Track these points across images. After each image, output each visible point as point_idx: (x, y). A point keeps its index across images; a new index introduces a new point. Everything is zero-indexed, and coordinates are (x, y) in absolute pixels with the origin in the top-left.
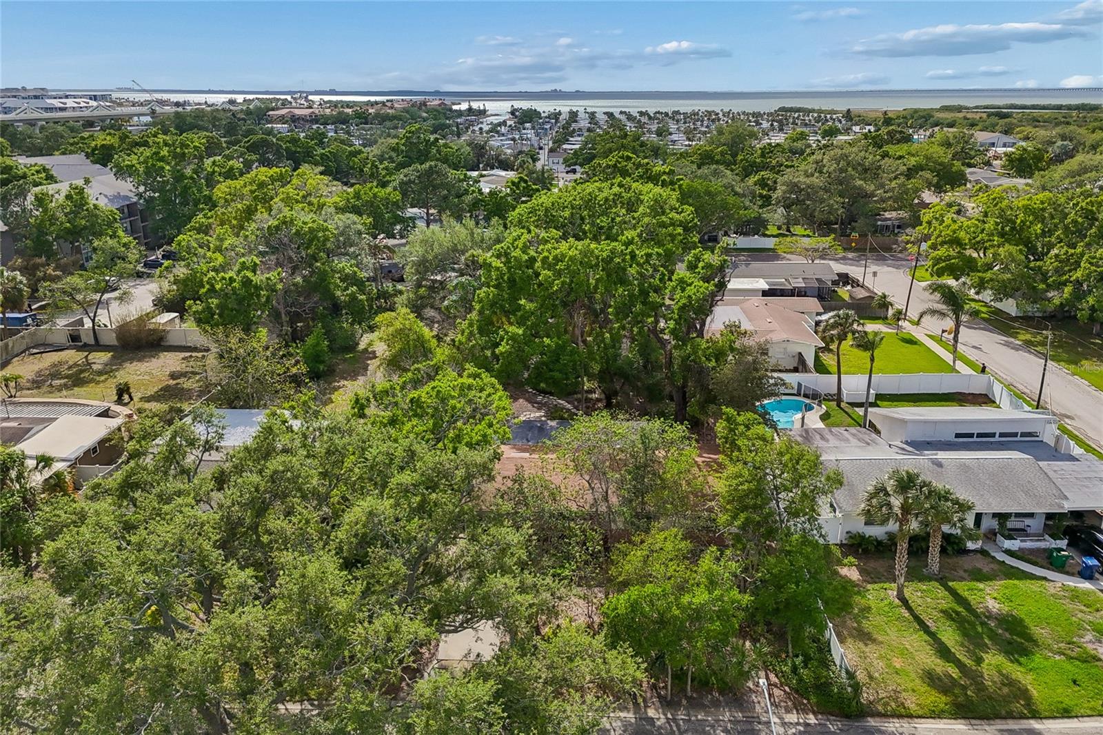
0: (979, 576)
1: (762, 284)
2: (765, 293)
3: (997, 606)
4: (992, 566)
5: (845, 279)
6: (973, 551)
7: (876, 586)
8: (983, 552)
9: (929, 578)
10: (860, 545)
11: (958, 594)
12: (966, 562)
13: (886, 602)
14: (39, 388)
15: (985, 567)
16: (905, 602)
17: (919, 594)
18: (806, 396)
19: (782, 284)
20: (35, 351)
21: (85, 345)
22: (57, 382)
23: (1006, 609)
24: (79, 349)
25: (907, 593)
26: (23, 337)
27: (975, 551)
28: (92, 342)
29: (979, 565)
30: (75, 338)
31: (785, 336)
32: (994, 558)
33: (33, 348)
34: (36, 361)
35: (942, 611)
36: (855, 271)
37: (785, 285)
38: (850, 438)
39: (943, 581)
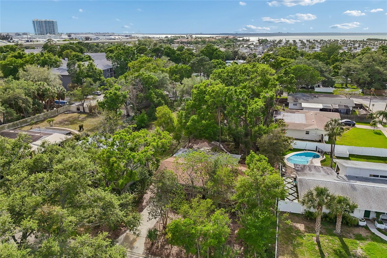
0: (359, 238)
1: (321, 106)
2: (321, 110)
3: (361, 252)
4: (368, 234)
6: (362, 226)
7: (309, 234)
8: (366, 227)
9: (335, 235)
10: (308, 216)
11: (345, 244)
12: (357, 231)
13: (310, 242)
14: (60, 124)
15: (363, 233)
16: (318, 243)
17: (327, 241)
18: (319, 152)
19: (329, 106)
20: (66, 113)
21: (81, 112)
22: (67, 123)
23: (365, 254)
24: (79, 113)
25: (321, 239)
26: (63, 108)
27: (363, 227)
28: (83, 111)
29: (361, 233)
30: (78, 109)
31: (316, 127)
32: (370, 230)
33: (66, 111)
34: (65, 116)
35: (334, 250)
37: (330, 107)
38: (322, 171)
39: (341, 237)
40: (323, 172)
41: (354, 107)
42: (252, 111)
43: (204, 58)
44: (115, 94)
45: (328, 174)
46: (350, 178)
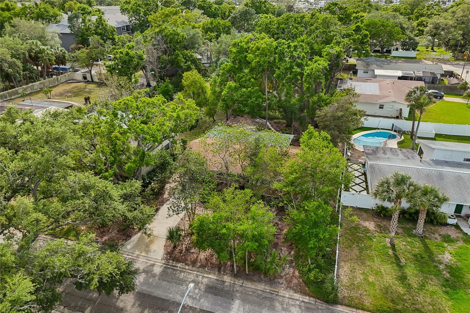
0: (447, 239)
1: (400, 74)
2: (400, 78)
3: (450, 258)
4: (458, 235)
5: (451, 74)
6: (451, 225)
7: (381, 235)
8: (457, 226)
9: (415, 236)
10: (381, 212)
11: (428, 247)
12: (444, 231)
13: (382, 244)
14: (61, 96)
15: (453, 233)
16: (393, 246)
17: (404, 243)
18: (395, 131)
20: (69, 82)
21: (88, 81)
22: (69, 94)
23: (455, 260)
24: (85, 82)
25: (396, 242)
26: (65, 76)
27: (452, 225)
28: (91, 80)
29: (449, 233)
30: (85, 78)
31: (394, 99)
32: (461, 230)
33: (69, 80)
34: (68, 86)
35: (415, 256)
36: (457, 70)
37: (412, 75)
38: (400, 154)
39: (422, 238)
40: (401, 156)
41: (442, 75)
42: (311, 73)
43: (248, 10)
44: (127, 54)
45: (409, 158)
46: (438, 163)
